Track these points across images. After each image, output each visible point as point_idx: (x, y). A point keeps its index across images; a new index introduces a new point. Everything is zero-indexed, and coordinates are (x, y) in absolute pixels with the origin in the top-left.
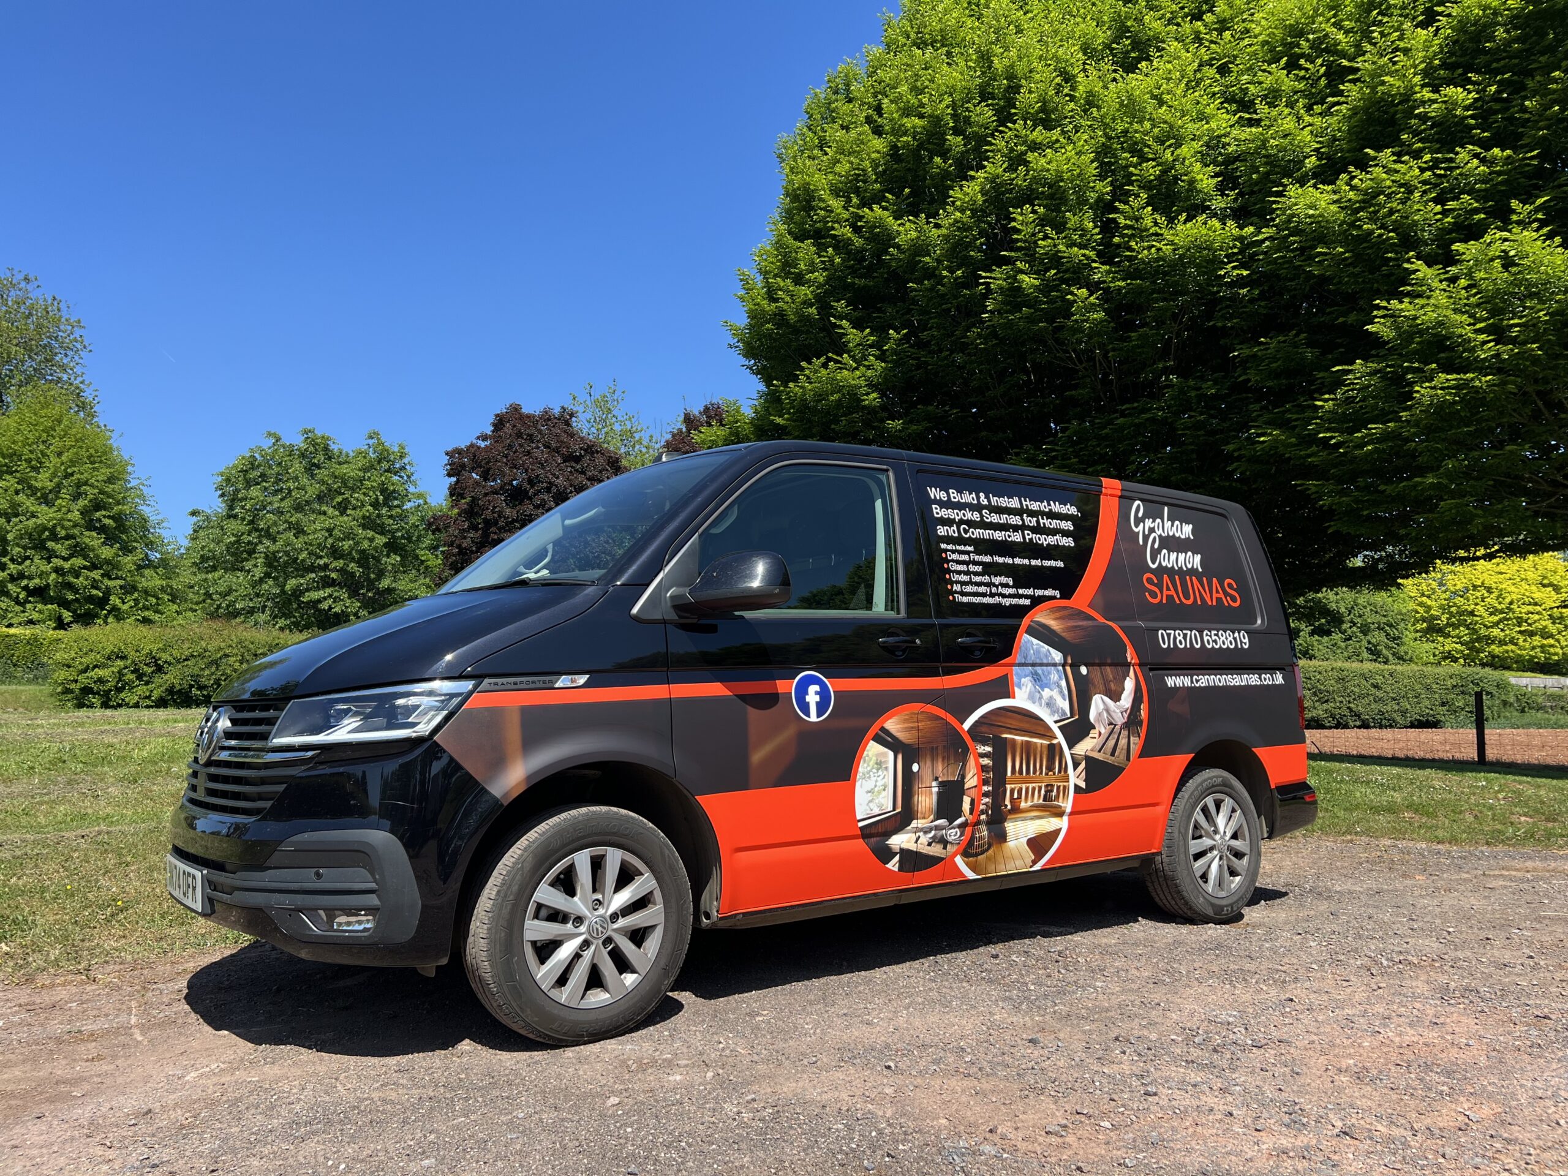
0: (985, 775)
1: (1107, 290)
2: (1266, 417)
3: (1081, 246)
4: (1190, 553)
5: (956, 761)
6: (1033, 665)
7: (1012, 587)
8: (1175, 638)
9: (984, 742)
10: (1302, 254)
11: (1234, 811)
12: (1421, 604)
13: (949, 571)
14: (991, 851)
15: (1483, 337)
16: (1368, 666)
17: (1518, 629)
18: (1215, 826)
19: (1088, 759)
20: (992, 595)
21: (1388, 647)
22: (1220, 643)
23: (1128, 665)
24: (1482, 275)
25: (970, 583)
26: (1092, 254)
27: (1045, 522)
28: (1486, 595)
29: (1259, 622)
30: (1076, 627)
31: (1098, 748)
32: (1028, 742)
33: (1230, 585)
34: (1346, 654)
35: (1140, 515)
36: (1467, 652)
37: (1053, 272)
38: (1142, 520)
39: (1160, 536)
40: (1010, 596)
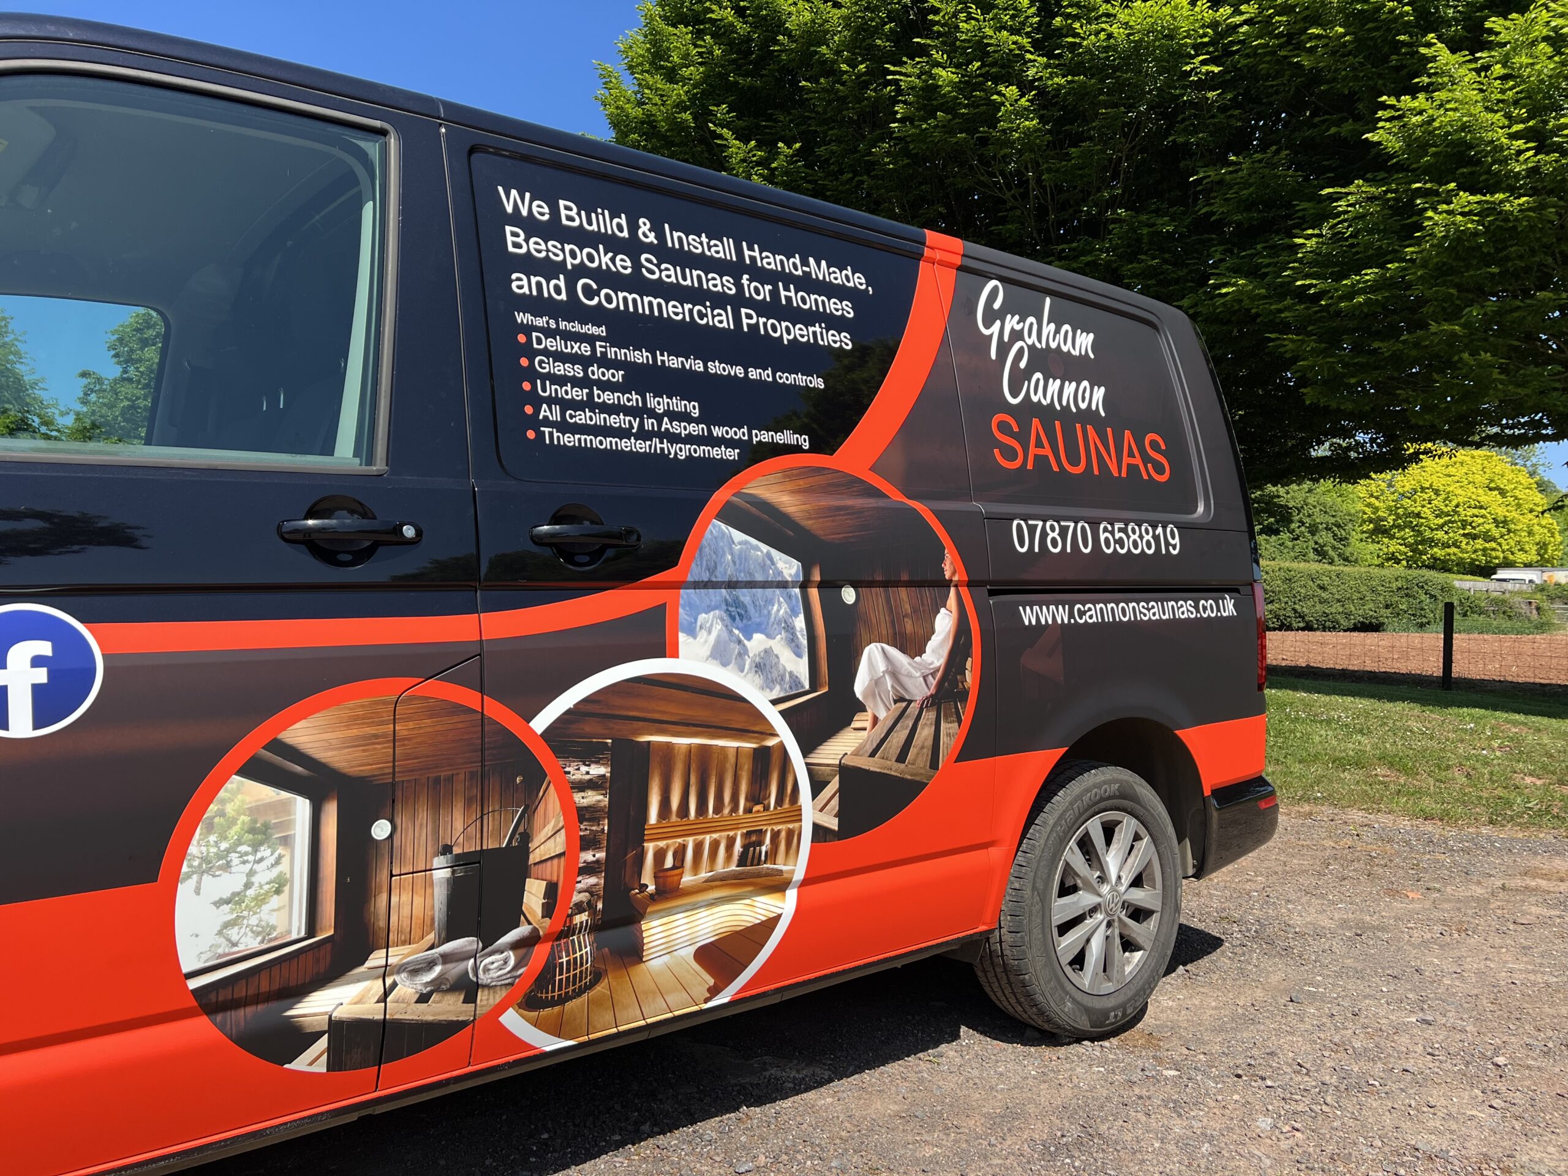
0: (585, 829)
1: (1042, 92)
2: (1229, 262)
3: (1013, 31)
4: (1085, 383)
5: (506, 803)
6: (731, 585)
7: (697, 421)
8: (1044, 534)
9: (588, 755)
10: (1288, 43)
11: (1137, 838)
12: (1369, 505)
13: (532, 374)
14: (601, 988)
15: (1520, 143)
16: (1315, 567)
17: (1462, 532)
18: (1102, 869)
19: (846, 772)
20: (643, 435)
21: (1334, 548)
22: (1128, 544)
23: (946, 584)
24: (1525, 60)
25: (589, 404)
26: (1025, 41)
27: (789, 294)
28: (1433, 497)
29: (1201, 509)
30: (839, 508)
31: (870, 748)
32: (704, 749)
33: (1154, 445)
34: (1292, 554)
35: (997, 305)
36: (1410, 554)
37: (977, 64)
38: (1001, 315)
39: (1032, 348)
40: (690, 439)
